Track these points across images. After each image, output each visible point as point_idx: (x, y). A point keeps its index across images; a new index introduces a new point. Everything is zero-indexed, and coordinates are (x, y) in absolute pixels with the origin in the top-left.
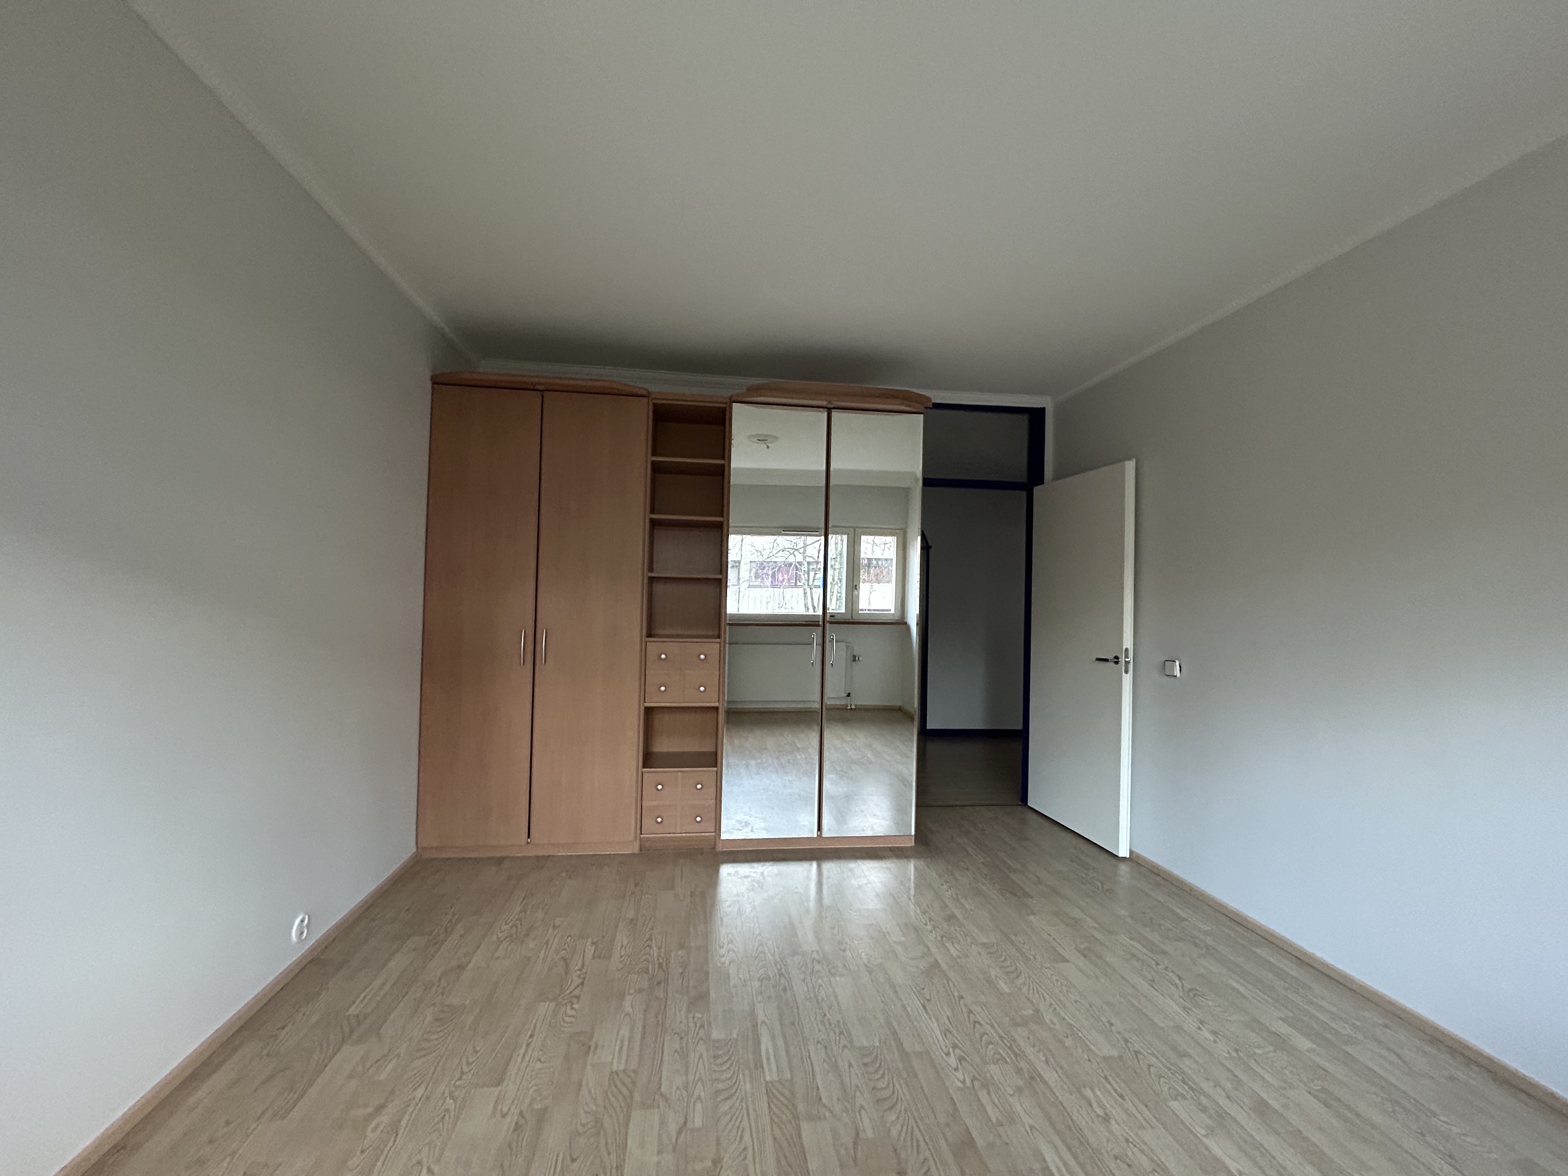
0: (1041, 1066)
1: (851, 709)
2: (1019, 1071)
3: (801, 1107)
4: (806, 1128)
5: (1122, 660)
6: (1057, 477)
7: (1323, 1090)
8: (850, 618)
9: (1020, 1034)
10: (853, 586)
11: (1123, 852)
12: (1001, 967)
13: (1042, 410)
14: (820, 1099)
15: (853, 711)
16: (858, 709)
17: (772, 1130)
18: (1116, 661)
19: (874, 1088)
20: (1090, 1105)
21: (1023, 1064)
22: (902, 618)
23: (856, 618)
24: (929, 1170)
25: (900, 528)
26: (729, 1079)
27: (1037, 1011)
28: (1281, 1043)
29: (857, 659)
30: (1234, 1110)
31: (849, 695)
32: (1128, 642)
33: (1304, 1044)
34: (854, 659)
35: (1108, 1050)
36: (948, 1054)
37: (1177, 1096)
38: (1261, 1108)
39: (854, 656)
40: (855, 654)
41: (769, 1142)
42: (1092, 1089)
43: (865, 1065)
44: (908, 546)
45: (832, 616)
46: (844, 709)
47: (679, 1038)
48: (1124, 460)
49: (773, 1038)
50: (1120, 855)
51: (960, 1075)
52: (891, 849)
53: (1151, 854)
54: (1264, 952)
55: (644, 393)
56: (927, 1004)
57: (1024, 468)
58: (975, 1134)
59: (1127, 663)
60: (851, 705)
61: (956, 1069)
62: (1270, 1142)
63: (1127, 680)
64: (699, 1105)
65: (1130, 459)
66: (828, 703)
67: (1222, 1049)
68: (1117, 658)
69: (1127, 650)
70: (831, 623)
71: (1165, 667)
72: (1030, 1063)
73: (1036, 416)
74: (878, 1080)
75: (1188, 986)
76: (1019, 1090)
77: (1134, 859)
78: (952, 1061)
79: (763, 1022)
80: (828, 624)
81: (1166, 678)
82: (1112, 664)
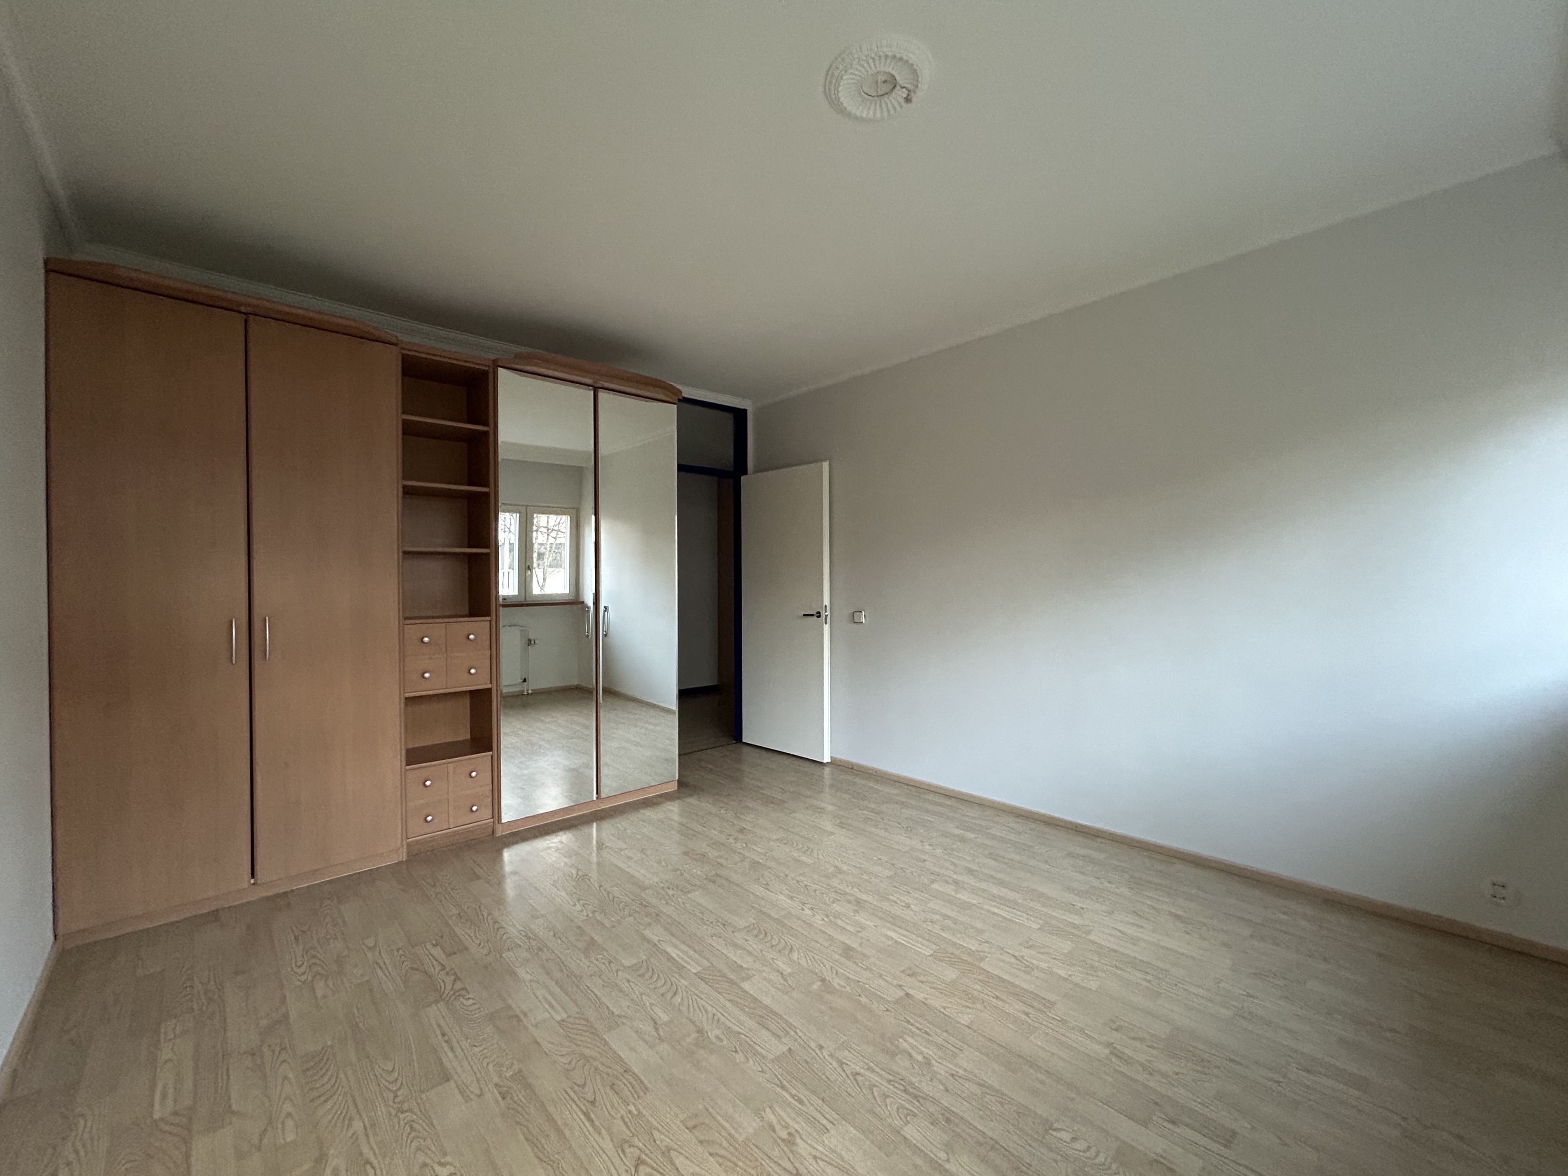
0: (859, 895)
1: (528, 694)
2: (849, 902)
3: (732, 976)
4: (746, 986)
5: (823, 614)
6: (757, 470)
7: (990, 854)
8: (523, 600)
9: (835, 882)
10: (526, 568)
11: (827, 759)
12: (798, 849)
13: (745, 411)
14: (742, 966)
15: (530, 697)
16: (537, 693)
17: (724, 997)
18: (819, 615)
19: (772, 946)
20: (896, 903)
21: (850, 898)
22: (576, 598)
23: (529, 600)
24: (837, 971)
25: (573, 506)
26: (664, 984)
27: (836, 867)
28: (962, 840)
29: (533, 642)
30: (960, 878)
31: (525, 680)
32: (826, 601)
33: (970, 835)
34: (529, 642)
35: (887, 873)
36: (803, 909)
37: (933, 882)
38: (970, 872)
39: (530, 640)
40: (530, 637)
41: (728, 1004)
42: (892, 895)
43: (756, 936)
44: (581, 524)
45: (504, 599)
46: (520, 695)
47: (598, 978)
48: (822, 461)
49: (676, 947)
50: (825, 762)
51: (817, 917)
52: (661, 796)
53: (843, 756)
54: (931, 797)
55: (394, 340)
56: (768, 887)
57: (732, 459)
58: (847, 942)
59: (826, 616)
60: (528, 690)
61: (814, 915)
62: (983, 885)
63: (826, 628)
64: (656, 1009)
65: (825, 460)
66: (504, 691)
67: (939, 851)
68: (819, 613)
69: (826, 606)
70: (504, 606)
71: (853, 618)
72: (852, 895)
73: (739, 416)
74: (771, 940)
75: (905, 826)
76: (856, 911)
77: (834, 763)
78: (808, 912)
79: (659, 941)
80: (501, 608)
81: (855, 625)
82: (815, 617)
